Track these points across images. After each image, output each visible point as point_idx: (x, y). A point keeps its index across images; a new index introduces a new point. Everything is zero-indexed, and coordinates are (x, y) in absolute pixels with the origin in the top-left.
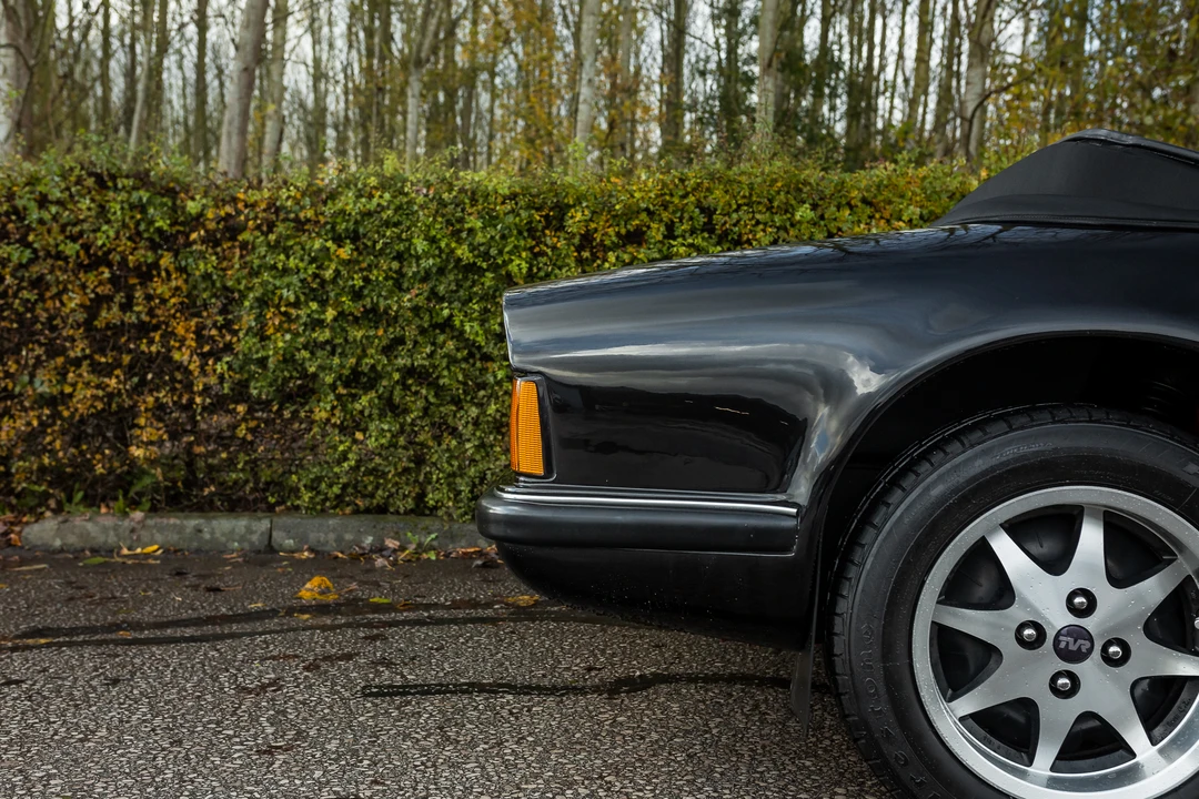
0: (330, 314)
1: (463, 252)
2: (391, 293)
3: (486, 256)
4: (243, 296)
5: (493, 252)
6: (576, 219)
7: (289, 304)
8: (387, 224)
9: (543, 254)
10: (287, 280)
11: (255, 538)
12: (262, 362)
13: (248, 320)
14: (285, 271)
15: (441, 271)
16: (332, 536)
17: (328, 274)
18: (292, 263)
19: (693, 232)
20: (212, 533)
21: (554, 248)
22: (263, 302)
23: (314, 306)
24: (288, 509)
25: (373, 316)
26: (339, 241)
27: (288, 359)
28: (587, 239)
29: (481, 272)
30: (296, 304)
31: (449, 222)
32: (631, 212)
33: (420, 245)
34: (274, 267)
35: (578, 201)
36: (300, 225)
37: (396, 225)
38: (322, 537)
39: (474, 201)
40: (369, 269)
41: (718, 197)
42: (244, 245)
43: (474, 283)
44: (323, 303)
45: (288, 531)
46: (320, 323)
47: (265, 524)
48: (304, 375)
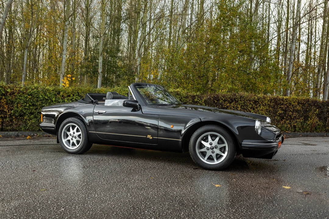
0: (28, 105)
1: (46, 97)
2: (36, 102)
3: (49, 98)
4: (15, 102)
5: (50, 97)
6: (61, 93)
7: (22, 103)
8: (36, 93)
9: (57, 98)
10: (21, 100)
11: (16, 134)
12: (17, 111)
13: (16, 105)
14: (21, 99)
15: (43, 100)
16: (27, 134)
17: (27, 100)
18: (22, 98)
19: (76, 95)
20: (9, 134)
21: (58, 97)
22: (18, 103)
23: (25, 104)
24: (20, 131)
25: (33, 105)
26: (29, 95)
27: (21, 111)
28: (63, 96)
29: (49, 100)
30: (23, 104)
31: (44, 93)
32: (68, 93)
33: (40, 96)
34: (20, 99)
35: (62, 91)
36: (23, 93)
37: (37, 94)
38: (25, 134)
39: (48, 90)
40: (33, 99)
41: (80, 91)
42: (15, 95)
43: (48, 101)
44: (27, 103)
45: (21, 134)
46: (26, 106)
47: (17, 132)
48: (23, 112)
